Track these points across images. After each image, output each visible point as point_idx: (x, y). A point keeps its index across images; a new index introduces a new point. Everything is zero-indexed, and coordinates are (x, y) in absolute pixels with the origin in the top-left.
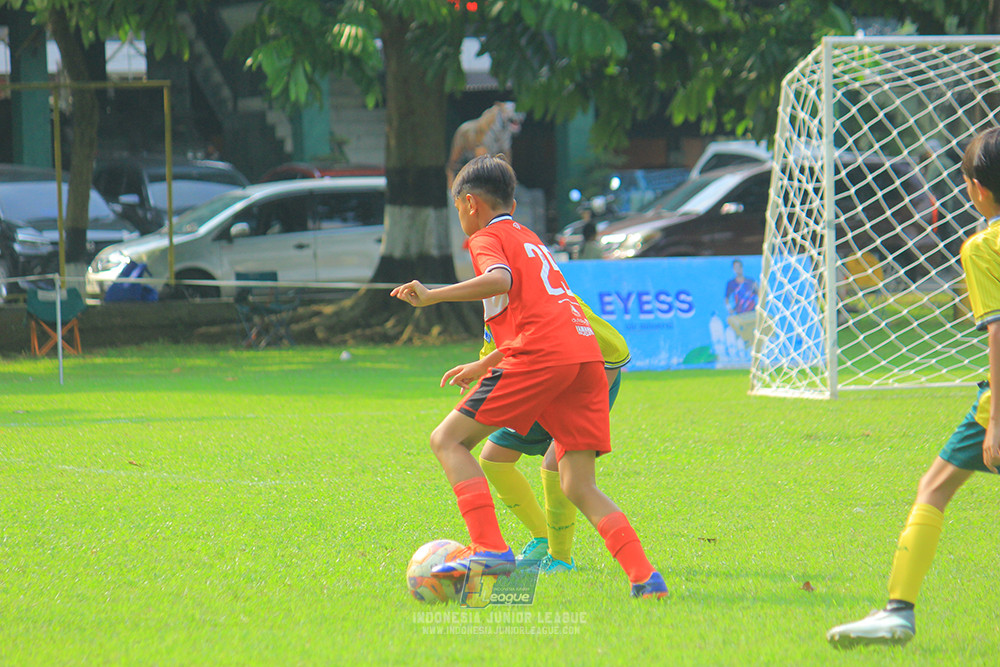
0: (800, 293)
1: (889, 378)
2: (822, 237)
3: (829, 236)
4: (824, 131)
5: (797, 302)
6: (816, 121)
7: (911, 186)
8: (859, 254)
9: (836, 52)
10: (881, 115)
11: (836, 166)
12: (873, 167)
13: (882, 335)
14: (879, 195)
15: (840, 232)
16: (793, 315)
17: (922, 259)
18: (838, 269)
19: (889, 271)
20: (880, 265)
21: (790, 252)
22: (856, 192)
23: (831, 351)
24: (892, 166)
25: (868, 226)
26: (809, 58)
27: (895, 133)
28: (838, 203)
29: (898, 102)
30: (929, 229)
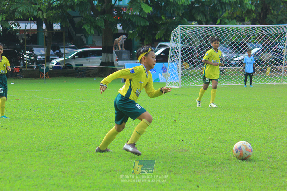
0: (174, 69)
1: (190, 84)
2: (178, 60)
3: (180, 60)
4: (179, 41)
5: (174, 71)
6: (177, 39)
7: (194, 51)
8: (185, 63)
9: (181, 28)
10: (189, 39)
11: (181, 47)
12: (187, 48)
13: (189, 77)
14: (188, 52)
15: (181, 59)
16: (173, 73)
17: (196, 64)
18: (181, 65)
19: (190, 66)
20: (188, 65)
21: (173, 62)
22: (184, 52)
23: (180, 80)
24: (191, 48)
25: (186, 58)
26: (176, 28)
27: (191, 42)
28: (181, 54)
29: (192, 36)
30: (197, 59)
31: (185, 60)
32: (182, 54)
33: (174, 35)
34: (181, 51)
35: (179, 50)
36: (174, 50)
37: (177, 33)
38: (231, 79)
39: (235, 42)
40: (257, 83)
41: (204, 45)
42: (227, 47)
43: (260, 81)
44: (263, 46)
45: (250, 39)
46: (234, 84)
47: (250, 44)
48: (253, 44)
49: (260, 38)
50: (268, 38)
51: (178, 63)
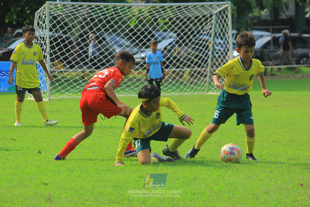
1: (64, 95)
2: (46, 56)
3: (48, 56)
4: (47, 27)
6: (44, 25)
7: (71, 43)
8: (56, 61)
9: (50, 6)
10: (62, 23)
11: (50, 37)
12: (60, 37)
13: (63, 83)
14: (62, 45)
15: (51, 55)
17: (73, 63)
18: (50, 65)
19: (64, 66)
20: (62, 64)
22: (56, 44)
23: (48, 87)
24: (65, 37)
25: (59, 53)
26: (43, 7)
27: (66, 28)
28: (50, 47)
29: (67, 20)
30: (75, 55)
31: (57, 57)
32: (52, 48)
33: (39, 17)
34: (51, 43)
35: (48, 41)
36: (39, 41)
37: (43, 14)
38: (129, 86)
39: (134, 29)
40: (169, 92)
41: (86, 33)
42: (122, 37)
43: (174, 91)
44: (178, 35)
45: (158, 25)
46: (133, 95)
47: (157, 32)
48: (163, 33)
49: (173, 23)
50: (185, 23)
51: (46, 62)
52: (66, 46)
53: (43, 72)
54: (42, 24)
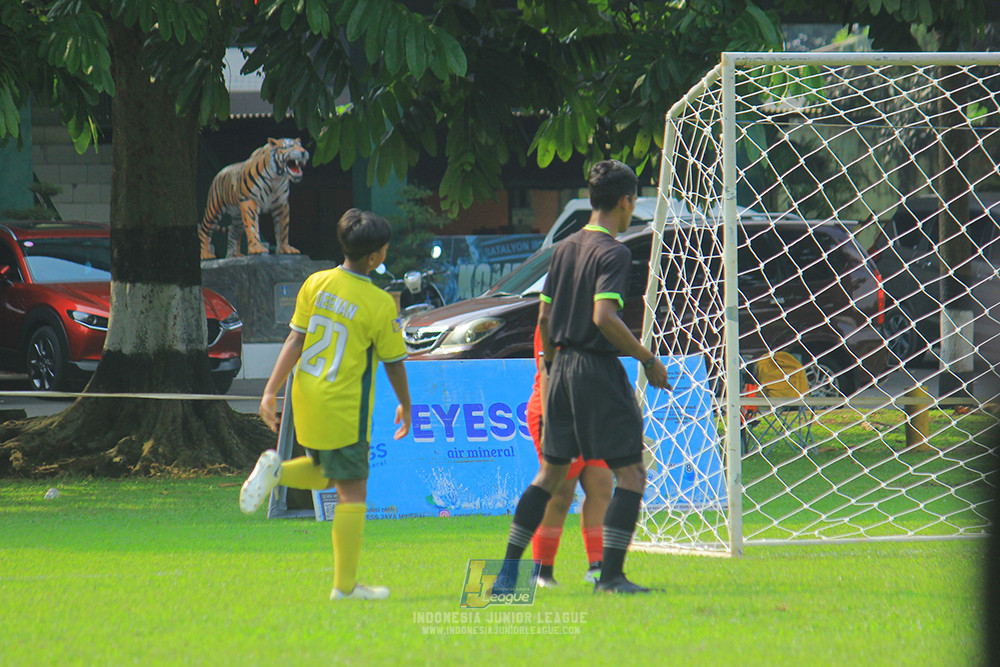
0: (691, 409)
1: (814, 528)
2: (723, 330)
3: (731, 329)
4: (724, 183)
8: (772, 354)
9: (740, 73)
10: (802, 161)
11: (739, 231)
12: (789, 233)
13: (804, 466)
15: (745, 323)
16: (680, 438)
17: (859, 361)
18: (742, 372)
20: (801, 369)
21: (676, 352)
22: (768, 268)
23: (732, 488)
24: (815, 232)
25: (784, 315)
26: (704, 82)
27: (820, 186)
28: (741, 282)
29: (825, 143)
30: (869, 321)
31: (776, 335)
32: (748, 287)
33: (687, 130)
34: (744, 259)
35: (728, 255)
37: (706, 115)
41: (924, 207)
51: (721, 360)
52: (819, 276)
53: (702, 411)
54: (700, 165)
